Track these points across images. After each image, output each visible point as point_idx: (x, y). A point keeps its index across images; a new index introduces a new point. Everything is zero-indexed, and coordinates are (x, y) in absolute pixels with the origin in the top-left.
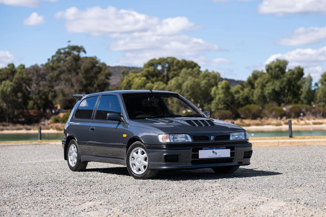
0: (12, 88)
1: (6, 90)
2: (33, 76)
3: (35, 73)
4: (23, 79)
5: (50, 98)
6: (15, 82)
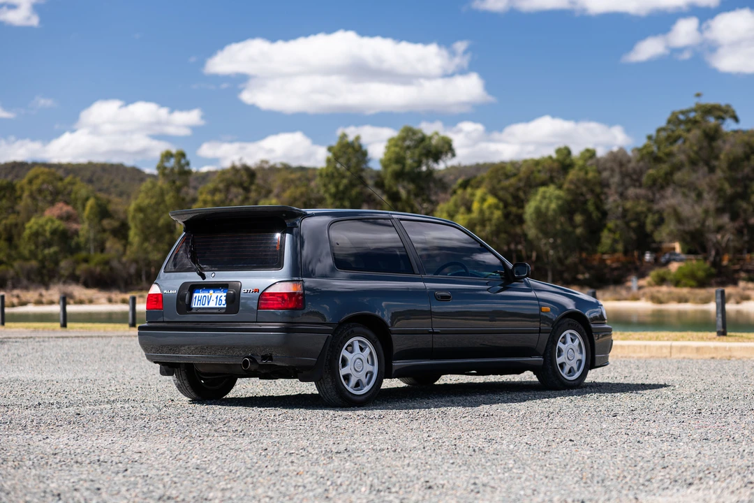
0: (560, 202)
1: (547, 208)
2: (612, 176)
3: (617, 170)
4: (586, 182)
5: (649, 228)
6: (568, 190)
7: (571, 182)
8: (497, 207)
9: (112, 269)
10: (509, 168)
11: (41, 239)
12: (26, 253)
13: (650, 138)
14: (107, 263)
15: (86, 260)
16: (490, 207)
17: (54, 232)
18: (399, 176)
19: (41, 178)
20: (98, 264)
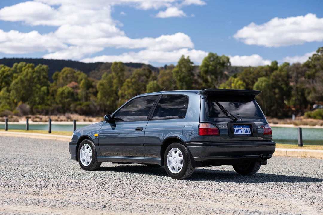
0: (266, 83)
1: (261, 85)
2: (293, 73)
3: (295, 71)
4: (280, 76)
5: (306, 95)
6: (273, 79)
7: (274, 76)
8: (242, 85)
9: (90, 108)
10: (252, 70)
11: (63, 95)
12: (58, 101)
13: (310, 58)
14: (88, 105)
15: (80, 104)
16: (239, 85)
17: (69, 93)
18: (206, 72)
19: (67, 72)
20: (85, 106)
